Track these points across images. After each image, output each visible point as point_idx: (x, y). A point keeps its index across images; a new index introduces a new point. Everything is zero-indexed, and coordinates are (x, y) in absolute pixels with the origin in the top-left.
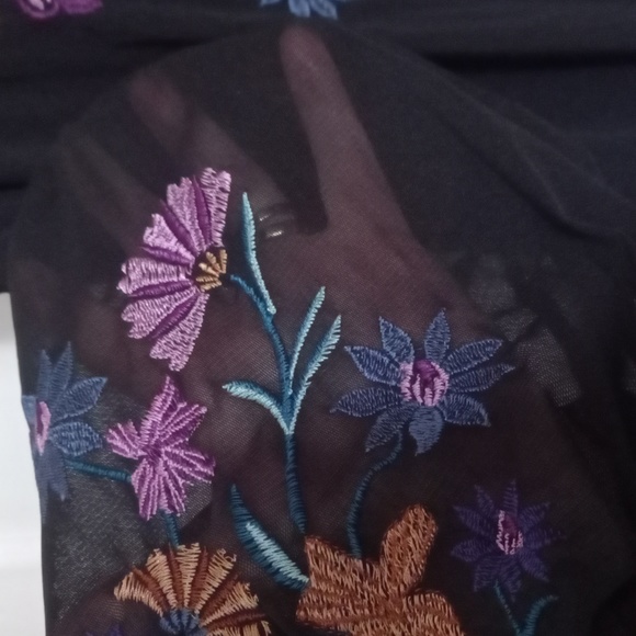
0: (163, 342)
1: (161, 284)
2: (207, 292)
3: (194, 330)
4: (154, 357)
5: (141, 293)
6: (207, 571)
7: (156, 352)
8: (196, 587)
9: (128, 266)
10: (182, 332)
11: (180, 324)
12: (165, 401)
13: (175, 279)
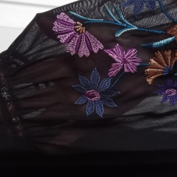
0: (94, 48)
1: (77, 43)
2: (85, 31)
3: (94, 39)
4: (97, 52)
5: (77, 49)
6: (158, 59)
7: (96, 51)
8: (160, 63)
9: (67, 50)
10: (93, 42)
11: (91, 42)
12: (111, 53)
13: (78, 38)
